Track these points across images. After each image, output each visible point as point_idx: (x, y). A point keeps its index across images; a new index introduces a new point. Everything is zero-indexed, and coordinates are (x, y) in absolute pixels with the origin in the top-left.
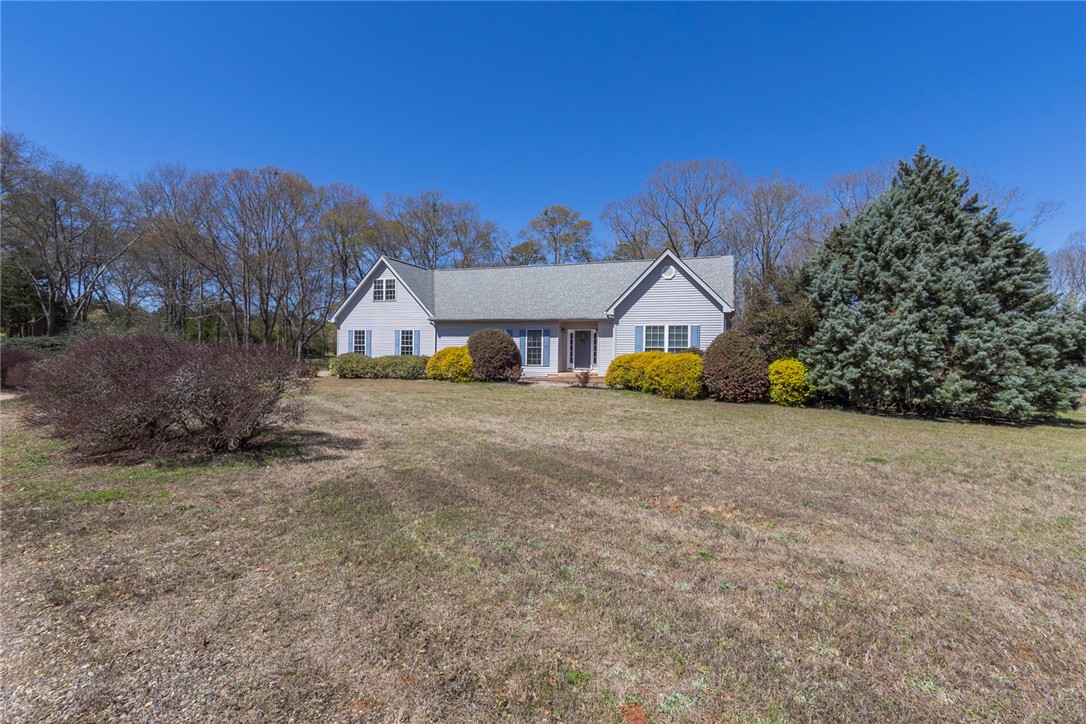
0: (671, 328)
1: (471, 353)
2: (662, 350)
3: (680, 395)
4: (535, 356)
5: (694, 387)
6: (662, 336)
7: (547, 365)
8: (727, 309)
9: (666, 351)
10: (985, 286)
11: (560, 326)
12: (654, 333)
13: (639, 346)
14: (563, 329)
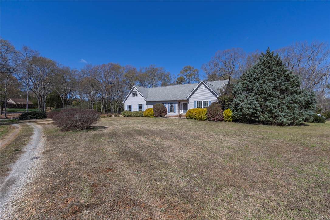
0: (204, 101)
1: (153, 110)
2: (201, 108)
3: (201, 120)
4: (172, 110)
5: (204, 117)
6: (201, 104)
7: (175, 112)
8: (218, 96)
9: (202, 108)
10: (275, 88)
11: (179, 102)
12: (199, 103)
13: (195, 107)
14: (179, 103)
